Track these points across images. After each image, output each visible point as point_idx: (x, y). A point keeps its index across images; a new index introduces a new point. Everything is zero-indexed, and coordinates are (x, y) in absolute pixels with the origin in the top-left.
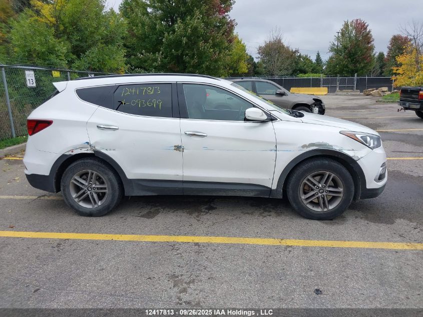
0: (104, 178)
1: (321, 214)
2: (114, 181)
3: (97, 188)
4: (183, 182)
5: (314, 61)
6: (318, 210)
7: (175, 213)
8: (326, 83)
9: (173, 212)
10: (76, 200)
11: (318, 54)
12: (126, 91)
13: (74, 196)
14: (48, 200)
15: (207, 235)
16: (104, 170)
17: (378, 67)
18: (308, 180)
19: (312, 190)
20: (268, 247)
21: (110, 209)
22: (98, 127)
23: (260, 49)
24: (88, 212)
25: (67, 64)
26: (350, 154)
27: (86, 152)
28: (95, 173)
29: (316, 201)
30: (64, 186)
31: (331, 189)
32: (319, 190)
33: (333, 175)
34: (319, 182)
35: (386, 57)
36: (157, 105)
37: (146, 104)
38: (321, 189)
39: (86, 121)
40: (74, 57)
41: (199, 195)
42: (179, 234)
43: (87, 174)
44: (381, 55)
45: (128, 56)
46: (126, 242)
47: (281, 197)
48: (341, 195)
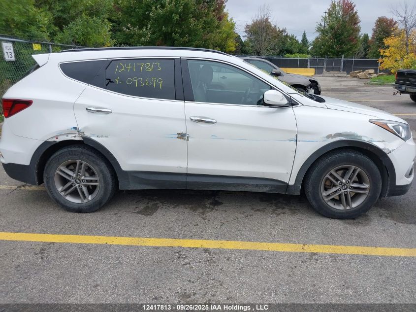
0: (95, 169)
1: (343, 213)
2: (106, 173)
3: (87, 180)
4: (187, 175)
5: (300, 42)
6: (340, 208)
7: (176, 209)
8: (313, 64)
9: (174, 208)
10: (63, 194)
11: (304, 34)
12: (121, 67)
13: (60, 189)
14: (29, 191)
15: (217, 238)
16: (94, 159)
17: (362, 49)
18: (331, 175)
19: (334, 186)
20: (290, 254)
21: (102, 205)
22: (87, 109)
23: (247, 28)
24: (76, 207)
25: (49, 36)
26: (380, 145)
27: (73, 139)
28: (84, 163)
29: (337, 198)
30: (48, 178)
31: (355, 185)
32: (342, 186)
33: (359, 170)
34: (343, 177)
35: (370, 39)
36: (157, 85)
37: (145, 83)
38: (345, 184)
39: (74, 102)
40: (57, 28)
41: (204, 189)
42: (185, 237)
43: (74, 164)
44: (366, 37)
45: (114, 30)
46: (124, 247)
47: (299, 193)
48: (367, 192)
